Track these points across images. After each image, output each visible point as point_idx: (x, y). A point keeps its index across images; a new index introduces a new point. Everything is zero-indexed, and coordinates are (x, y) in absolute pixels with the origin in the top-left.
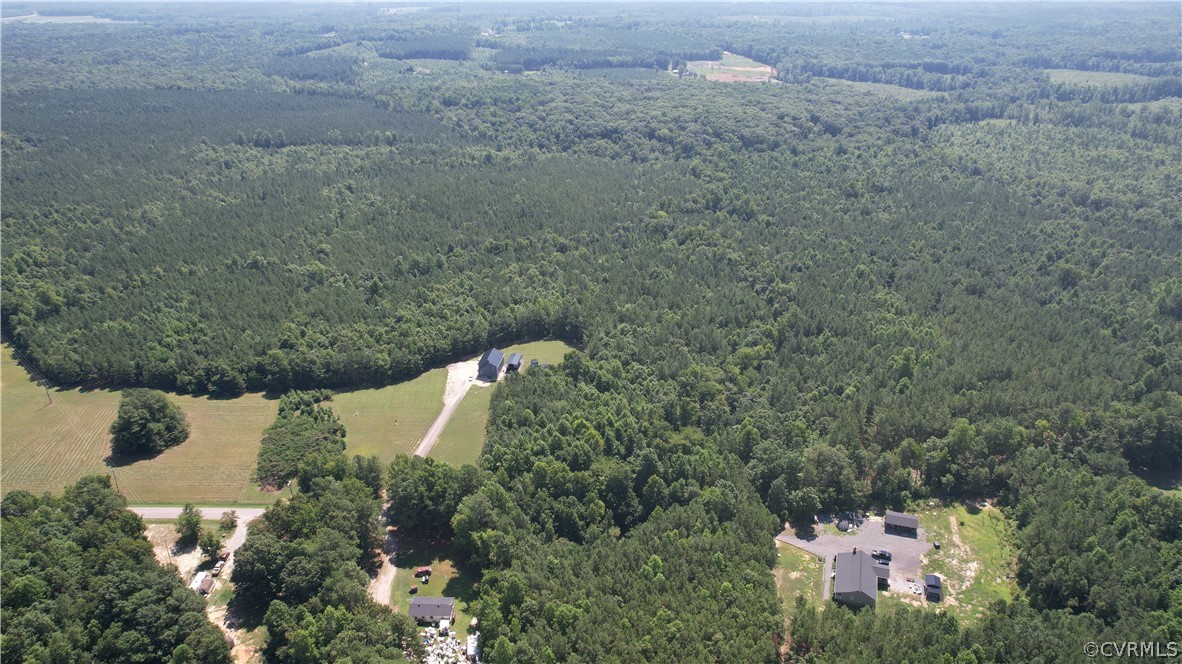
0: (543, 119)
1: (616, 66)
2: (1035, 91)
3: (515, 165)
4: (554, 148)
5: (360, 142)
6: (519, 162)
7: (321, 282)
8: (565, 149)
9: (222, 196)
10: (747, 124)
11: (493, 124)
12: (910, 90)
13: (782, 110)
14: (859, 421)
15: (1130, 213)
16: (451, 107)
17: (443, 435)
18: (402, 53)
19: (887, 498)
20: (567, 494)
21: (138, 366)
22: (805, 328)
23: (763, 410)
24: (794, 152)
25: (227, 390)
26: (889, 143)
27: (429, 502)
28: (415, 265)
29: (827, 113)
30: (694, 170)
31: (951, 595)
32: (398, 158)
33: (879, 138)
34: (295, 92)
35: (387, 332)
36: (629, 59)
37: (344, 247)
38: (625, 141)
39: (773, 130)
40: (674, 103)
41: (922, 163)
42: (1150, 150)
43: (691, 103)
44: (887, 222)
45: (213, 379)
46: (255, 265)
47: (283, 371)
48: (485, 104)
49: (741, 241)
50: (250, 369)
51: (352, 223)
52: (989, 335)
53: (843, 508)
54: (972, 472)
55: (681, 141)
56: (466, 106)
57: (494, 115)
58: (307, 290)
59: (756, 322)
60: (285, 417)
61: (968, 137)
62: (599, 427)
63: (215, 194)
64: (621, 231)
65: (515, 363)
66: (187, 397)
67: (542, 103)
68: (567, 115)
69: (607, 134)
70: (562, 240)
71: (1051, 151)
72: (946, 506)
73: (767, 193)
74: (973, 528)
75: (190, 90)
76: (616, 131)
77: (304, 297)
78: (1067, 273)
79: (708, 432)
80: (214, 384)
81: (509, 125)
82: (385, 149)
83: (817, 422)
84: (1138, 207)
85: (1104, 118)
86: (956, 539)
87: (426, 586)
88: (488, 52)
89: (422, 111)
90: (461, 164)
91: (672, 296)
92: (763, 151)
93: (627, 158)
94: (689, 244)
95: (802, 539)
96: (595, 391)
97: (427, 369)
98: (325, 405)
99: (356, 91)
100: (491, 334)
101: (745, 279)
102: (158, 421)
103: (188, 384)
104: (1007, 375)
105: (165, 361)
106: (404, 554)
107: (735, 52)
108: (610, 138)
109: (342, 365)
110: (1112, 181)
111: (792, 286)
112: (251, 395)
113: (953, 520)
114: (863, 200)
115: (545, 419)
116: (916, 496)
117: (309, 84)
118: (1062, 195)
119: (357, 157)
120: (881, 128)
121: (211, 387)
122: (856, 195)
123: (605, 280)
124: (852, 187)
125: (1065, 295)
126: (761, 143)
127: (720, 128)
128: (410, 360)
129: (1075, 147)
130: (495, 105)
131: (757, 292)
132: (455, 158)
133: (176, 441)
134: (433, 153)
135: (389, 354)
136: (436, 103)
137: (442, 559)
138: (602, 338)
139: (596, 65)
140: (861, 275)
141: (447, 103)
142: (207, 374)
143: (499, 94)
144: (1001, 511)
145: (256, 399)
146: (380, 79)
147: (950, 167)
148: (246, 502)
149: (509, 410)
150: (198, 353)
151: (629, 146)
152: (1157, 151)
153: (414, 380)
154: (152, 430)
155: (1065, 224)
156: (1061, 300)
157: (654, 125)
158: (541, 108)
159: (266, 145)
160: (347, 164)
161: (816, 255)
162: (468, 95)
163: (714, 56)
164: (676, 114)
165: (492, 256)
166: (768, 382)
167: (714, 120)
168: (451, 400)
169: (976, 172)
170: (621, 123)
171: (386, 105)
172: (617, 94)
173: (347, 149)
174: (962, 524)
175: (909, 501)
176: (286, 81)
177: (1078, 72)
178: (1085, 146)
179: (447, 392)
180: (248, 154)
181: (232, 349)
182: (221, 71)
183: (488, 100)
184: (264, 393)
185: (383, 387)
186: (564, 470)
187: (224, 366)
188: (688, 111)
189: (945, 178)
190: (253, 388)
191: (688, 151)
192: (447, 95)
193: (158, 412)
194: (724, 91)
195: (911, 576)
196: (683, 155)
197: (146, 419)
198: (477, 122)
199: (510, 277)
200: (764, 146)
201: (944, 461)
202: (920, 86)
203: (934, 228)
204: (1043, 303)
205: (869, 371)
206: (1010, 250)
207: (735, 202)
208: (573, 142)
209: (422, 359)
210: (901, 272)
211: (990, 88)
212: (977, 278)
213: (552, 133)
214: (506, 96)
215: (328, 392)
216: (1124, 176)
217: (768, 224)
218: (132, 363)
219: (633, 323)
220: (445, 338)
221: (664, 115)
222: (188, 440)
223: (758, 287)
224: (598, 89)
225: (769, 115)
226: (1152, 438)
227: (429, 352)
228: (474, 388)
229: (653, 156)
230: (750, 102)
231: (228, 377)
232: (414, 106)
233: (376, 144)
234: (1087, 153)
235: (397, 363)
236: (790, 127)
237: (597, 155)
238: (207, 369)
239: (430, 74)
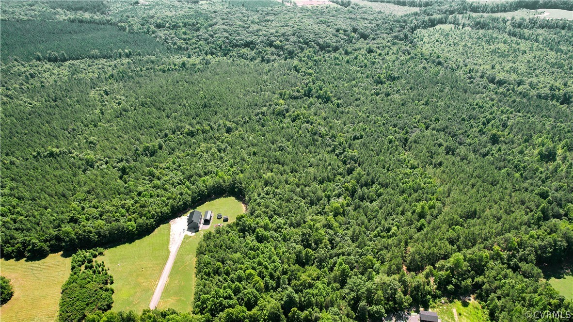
0: (212, 36)
2: (460, 7)
3: (199, 69)
4: (219, 54)
5: (111, 57)
6: (200, 66)
7: (92, 166)
8: (225, 55)
9: (29, 101)
10: (321, 36)
11: (184, 40)
12: (400, 6)
13: (338, 26)
14: (402, 252)
15: (516, 88)
16: (161, 29)
17: (171, 275)
19: (419, 301)
22: (365, 181)
23: (350, 247)
24: (347, 53)
25: (37, 255)
26: (394, 45)
28: (146, 149)
29: (361, 25)
30: (295, 67)
32: (133, 67)
33: (388, 41)
34: (71, 21)
35: (133, 205)
37: (104, 137)
38: (257, 49)
39: (334, 39)
40: (282, 24)
41: (412, 58)
42: (518, 44)
43: (291, 23)
44: (399, 101)
45: (27, 249)
46: (52, 154)
47: (72, 240)
48: (179, 27)
49: (325, 119)
50: (51, 239)
51: (108, 117)
52: (462, 183)
54: (463, 283)
55: (287, 48)
56: (169, 27)
57: (185, 33)
58: (84, 171)
59: (339, 177)
60: (75, 273)
61: (431, 37)
62: (261, 275)
63: (25, 99)
64: (260, 115)
65: (208, 218)
66: (12, 261)
67: (211, 26)
68: (224, 33)
69: (247, 45)
70: (229, 124)
71: (473, 46)
72: (451, 302)
73: (335, 83)
74: (465, 316)
75: (5, 20)
76: (252, 43)
77: (82, 177)
78: (494, 135)
79: (320, 267)
80: (29, 251)
81: (193, 40)
82: (126, 61)
83: (379, 253)
84: (519, 84)
85: (495, 24)
89: (144, 33)
90: (168, 70)
91: (292, 164)
92: (329, 52)
93: (259, 60)
94: (298, 122)
96: (255, 243)
97: (158, 225)
98: (99, 259)
99: (106, 20)
100: (193, 199)
101: (330, 146)
103: (11, 253)
108: (249, 47)
109: (108, 232)
110: (503, 64)
111: (355, 153)
112: (54, 255)
113: (454, 311)
114: (385, 86)
115: (229, 269)
116: (435, 297)
117: (80, 15)
118: (482, 77)
119: (110, 66)
120: (388, 34)
121: (26, 254)
122: (381, 83)
123: (255, 154)
124: (379, 78)
125: (495, 148)
126: (329, 47)
127: (307, 39)
128: (147, 224)
129: (483, 44)
130: (185, 27)
131: (337, 155)
132: (164, 66)
133: (6, 300)
134: (153, 62)
135: (135, 221)
136: (152, 27)
138: (256, 199)
140: (390, 142)
141: (159, 26)
142: (24, 246)
143: (187, 20)
144: (479, 303)
145: (55, 259)
146: (120, 9)
147: (426, 59)
149: (208, 264)
150: (17, 229)
151: (260, 52)
152: (522, 45)
153: (151, 234)
155: (487, 97)
156: (493, 154)
157: (272, 39)
158: (210, 29)
159: (55, 60)
160: (105, 72)
161: (366, 129)
162: (170, 21)
164: (283, 31)
165: (189, 138)
166: (349, 223)
167: (303, 34)
168: (174, 248)
169: (439, 63)
170: (254, 38)
171: (124, 29)
172: (251, 18)
173: (103, 61)
174: (460, 314)
175: (431, 302)
176: (65, 12)
178: (488, 42)
179: (171, 243)
180: (44, 67)
181: (38, 224)
182: (24, 5)
183: (181, 24)
184: (62, 252)
185: (134, 242)
186: (243, 311)
187: (34, 240)
188: (289, 29)
189: (424, 68)
190: (54, 250)
191: (291, 55)
192: (158, 22)
194: (307, 14)
196: (289, 57)
198: (176, 39)
199: (201, 155)
200: (331, 49)
201: (448, 276)
203: (423, 104)
204: (484, 156)
205: (403, 213)
206: (463, 119)
207: (320, 91)
208: (229, 50)
209: (155, 221)
210: (412, 137)
211: (439, 6)
212: (451, 142)
213: (217, 45)
214: (190, 21)
215: (101, 250)
216: (508, 61)
217: (338, 105)
219: (272, 185)
220: (167, 205)
221: (277, 32)
222: (13, 298)
223: (337, 152)
224: (241, 15)
225: (332, 30)
226: (551, 252)
227: (158, 216)
228: (186, 237)
229: (273, 58)
230: (321, 21)
231: (37, 246)
232: (140, 29)
233: (120, 57)
234: (490, 47)
235: (140, 226)
236: (343, 37)
237: (242, 58)
238: (23, 242)
239: (148, 6)
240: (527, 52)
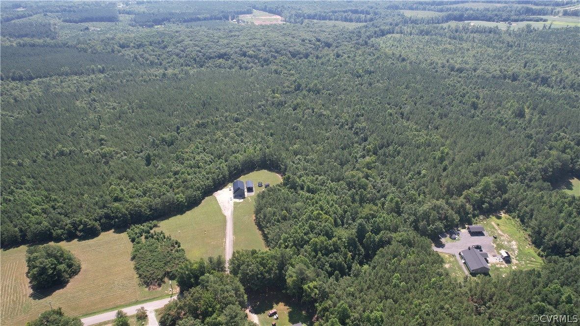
0: (182, 51)
1: (202, 20)
2: (402, 21)
3: (181, 77)
4: (196, 66)
5: (82, 73)
8: (202, 66)
9: (10, 114)
10: (290, 45)
11: (156, 56)
13: (302, 37)
15: (474, 73)
16: (126, 49)
17: (235, 233)
18: (77, 19)
19: (465, 220)
20: (331, 252)
21: (21, 230)
25: (90, 233)
26: (358, 49)
27: (267, 275)
29: (322, 37)
30: (275, 71)
31: (513, 259)
32: (111, 80)
33: (351, 47)
34: (21, 46)
35: (174, 182)
36: (208, 16)
38: (233, 59)
39: (302, 47)
40: (249, 37)
41: (378, 58)
42: (461, 44)
43: (259, 37)
44: (383, 87)
45: (79, 229)
47: (124, 215)
48: (145, 45)
49: (324, 105)
50: (101, 218)
51: (106, 120)
52: (463, 136)
53: (451, 229)
54: (495, 201)
55: (261, 57)
56: (134, 47)
57: (153, 51)
60: (138, 243)
61: (386, 43)
62: (328, 213)
64: (263, 107)
65: (249, 186)
67: (178, 42)
68: (196, 48)
69: (221, 56)
70: (236, 115)
71: (425, 48)
72: (488, 218)
74: (503, 225)
76: (225, 54)
78: (472, 103)
79: (376, 204)
80: (80, 231)
81: (164, 56)
82: (101, 76)
84: (475, 70)
85: (436, 32)
86: (500, 232)
87: (278, 320)
88: (128, 17)
89: (109, 52)
90: (150, 80)
92: (301, 58)
93: (237, 68)
94: (299, 110)
95: (439, 247)
96: (310, 194)
97: (203, 198)
98: (157, 230)
99: (61, 43)
101: (337, 124)
102: (61, 263)
103: (61, 235)
104: (484, 154)
105: (40, 223)
106: (255, 305)
107: (258, 10)
108: (224, 58)
109: (159, 205)
110: (455, 59)
111: (364, 125)
112: (106, 233)
113: (493, 223)
114: (366, 78)
116: (474, 216)
117: (27, 40)
118: (443, 67)
119: (86, 81)
120: (349, 42)
121: (78, 233)
122: (360, 76)
125: (478, 113)
126: (300, 54)
127: (278, 48)
128: (195, 195)
129: (433, 45)
130: (152, 45)
132: (145, 77)
133: (75, 272)
134: (131, 75)
135: (183, 194)
136: (116, 47)
137: (277, 303)
138: (293, 165)
139: (192, 20)
140: (390, 115)
141: (122, 46)
142: (74, 226)
143: (152, 39)
144: (509, 215)
145: (110, 235)
146: (70, 35)
147: (391, 58)
148: (143, 299)
150: (60, 214)
151: (236, 62)
152: (464, 45)
153: (200, 205)
154: (61, 270)
155: (454, 80)
156: (478, 116)
157: (245, 49)
158: (179, 45)
159: (20, 79)
160: (82, 86)
161: (364, 108)
162: (134, 41)
163: (249, 12)
164: (253, 43)
165: (202, 129)
166: (382, 174)
167: (273, 45)
168: (228, 212)
169: (404, 60)
170: (227, 50)
171: (85, 51)
172: (216, 35)
173: (76, 77)
174: (498, 225)
175: (472, 219)
176: (8, 40)
177: (411, 11)
178: (436, 44)
179: (223, 209)
180: (11, 86)
181: (82, 208)
183: (147, 43)
184: (113, 230)
185: (185, 213)
187: (86, 219)
188: (258, 41)
189: (392, 64)
190: (106, 228)
191: (268, 61)
192: (121, 42)
193: (61, 257)
194: (269, 29)
195: (493, 254)
196: (265, 64)
197: (55, 264)
198: (146, 56)
199: (222, 139)
202: (351, 21)
203: (404, 88)
205: (426, 160)
206: (443, 95)
207: (309, 86)
208: (204, 62)
209: (201, 193)
210: (405, 111)
211: (383, 20)
213: (191, 58)
214: (156, 40)
215: (155, 222)
217: (330, 95)
221: (247, 44)
222: (82, 270)
223: (346, 127)
225: (298, 40)
226: (552, 172)
227: (203, 188)
228: (235, 204)
229: (250, 66)
230: (285, 34)
231: (89, 225)
232: (103, 49)
233: (94, 73)
234: (439, 47)
235: (189, 198)
236: (309, 45)
237: (220, 68)
238: (73, 223)
239: (100, 31)
240: (470, 49)
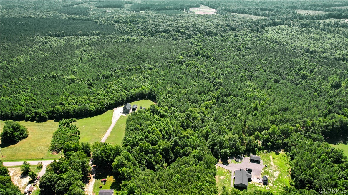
0: (145, 27)
1: (168, 10)
2: (293, 17)
3: (136, 42)
4: (149, 36)
5: (88, 35)
6: (138, 41)
7: (74, 82)
8: (152, 36)
9: (43, 53)
10: (207, 28)
11: (130, 28)
12: (256, 16)
13: (218, 23)
14: (242, 126)
15: (321, 55)
16: (117, 23)
17: (111, 133)
18: (103, 6)
19: (251, 150)
20: (150, 153)
21: (11, 112)
22: (225, 94)
23: (212, 122)
24: (222, 36)
25: (42, 119)
26: (250, 33)
28: (104, 75)
29: (232, 24)
30: (191, 42)
31: (271, 183)
32: (100, 40)
33: (247, 32)
34: (69, 19)
35: (94, 99)
36: (172, 7)
37: (82, 70)
38: (170, 33)
39: (215, 29)
40: (185, 21)
41: (260, 39)
42: (326, 35)
43: (191, 21)
44: (250, 59)
46: (53, 76)
47: (60, 113)
48: (128, 22)
49: (205, 66)
50: (49, 112)
51: (84, 61)
52: (281, 96)
53: (237, 154)
54: (277, 142)
55: (188, 33)
56: (122, 23)
57: (130, 25)
58: (69, 84)
59: (210, 92)
60: (60, 128)
61: (273, 31)
62: (160, 130)
63: (41, 53)
64: (169, 63)
65: (135, 108)
66: (29, 122)
67: (145, 22)
68: (152, 25)
70: (150, 66)
71: (298, 35)
72: (269, 152)
73: (214, 50)
74: (277, 159)
75: (34, 18)
76: (168, 30)
77: (68, 87)
78: (304, 75)
79: (195, 130)
80: (38, 117)
81: (135, 29)
82: (96, 37)
83: (229, 126)
84: (324, 53)
85: (313, 25)
86: (272, 163)
87: (105, 185)
88: (129, 5)
89: (108, 24)
90: (120, 42)
91: (184, 85)
93: (171, 39)
94: (190, 67)
95: (224, 165)
96: (159, 117)
97: (107, 110)
98: (74, 124)
99: (88, 18)
100: (127, 98)
101: (207, 78)
102: (17, 132)
103: (29, 118)
104: (287, 109)
105: (21, 110)
106: (98, 174)
107: (204, 5)
108: (166, 32)
109: (79, 110)
110: (315, 45)
111: (221, 81)
112: (50, 120)
113: (271, 157)
114: (243, 52)
115: (143, 128)
116: (260, 149)
117: (73, 16)
118: (301, 49)
119: (87, 39)
120: (248, 28)
121: (36, 119)
122: (240, 50)
123: (164, 80)
124: (239, 47)
125: (303, 82)
126: (212, 33)
127: (199, 29)
128: (101, 108)
129: (305, 34)
130: (131, 22)
131: (210, 82)
132: (118, 40)
133: (24, 138)
134: (111, 38)
135: (94, 106)
136: (113, 22)
137: (110, 176)
138: (162, 99)
139: (162, 9)
140: (242, 76)
141: (116, 22)
142: (35, 114)
143: (132, 19)
144: (286, 154)
145: (51, 122)
146: (95, 14)
147: (268, 40)
148: (46, 158)
149: (132, 125)
150: (32, 107)
151: (172, 35)
152: (328, 35)
153: (103, 114)
154: (15, 135)
155: (303, 58)
156: (302, 84)
157: (179, 28)
158: (145, 23)
159: (58, 36)
160: (84, 42)
161: (228, 70)
162: (122, 19)
163: (198, 6)
164: (186, 25)
165: (128, 72)
166: (213, 113)
167: (198, 26)
168: (114, 121)
169: (276, 42)
170: (169, 28)
171: (97, 23)
172: (168, 19)
173: (84, 37)
174: (274, 158)
175: (257, 151)
176: (66, 15)
177: (305, 10)
178: (308, 33)
179: (113, 118)
180: (53, 39)
181: (44, 105)
182: (45, 12)
183: (129, 21)
184: (54, 120)
185: (93, 117)
186: (149, 146)
187: (41, 112)
188: (190, 24)
189: (267, 44)
190: (51, 118)
191: (190, 36)
192: (116, 19)
193: (17, 129)
194: (201, 17)
195: (258, 177)
196: (188, 38)
197: (13, 131)
198: (125, 28)
199: (134, 79)
200: (213, 35)
201: (268, 138)
202: (259, 15)
203: (264, 61)
204: (297, 85)
205: (245, 108)
206: (287, 67)
207: (204, 53)
208: (155, 34)
209: (105, 107)
210: (254, 75)
211: (280, 16)
212: (277, 77)
213: (148, 31)
214: (134, 19)
215: (75, 119)
216: (319, 43)
217: (214, 60)
218: (10, 111)
219: (172, 93)
220: (113, 100)
221: (182, 25)
222: (28, 137)
223: (211, 81)
224: (162, 17)
225: (214, 25)
227: (107, 105)
228: (122, 116)
229: (179, 38)
230: (209, 21)
231: (42, 115)
232: (106, 23)
233: (93, 36)
234: (308, 36)
235: (97, 109)
236: (221, 29)
237: (162, 38)
238: (35, 113)
239: (111, 13)
240: (331, 39)
